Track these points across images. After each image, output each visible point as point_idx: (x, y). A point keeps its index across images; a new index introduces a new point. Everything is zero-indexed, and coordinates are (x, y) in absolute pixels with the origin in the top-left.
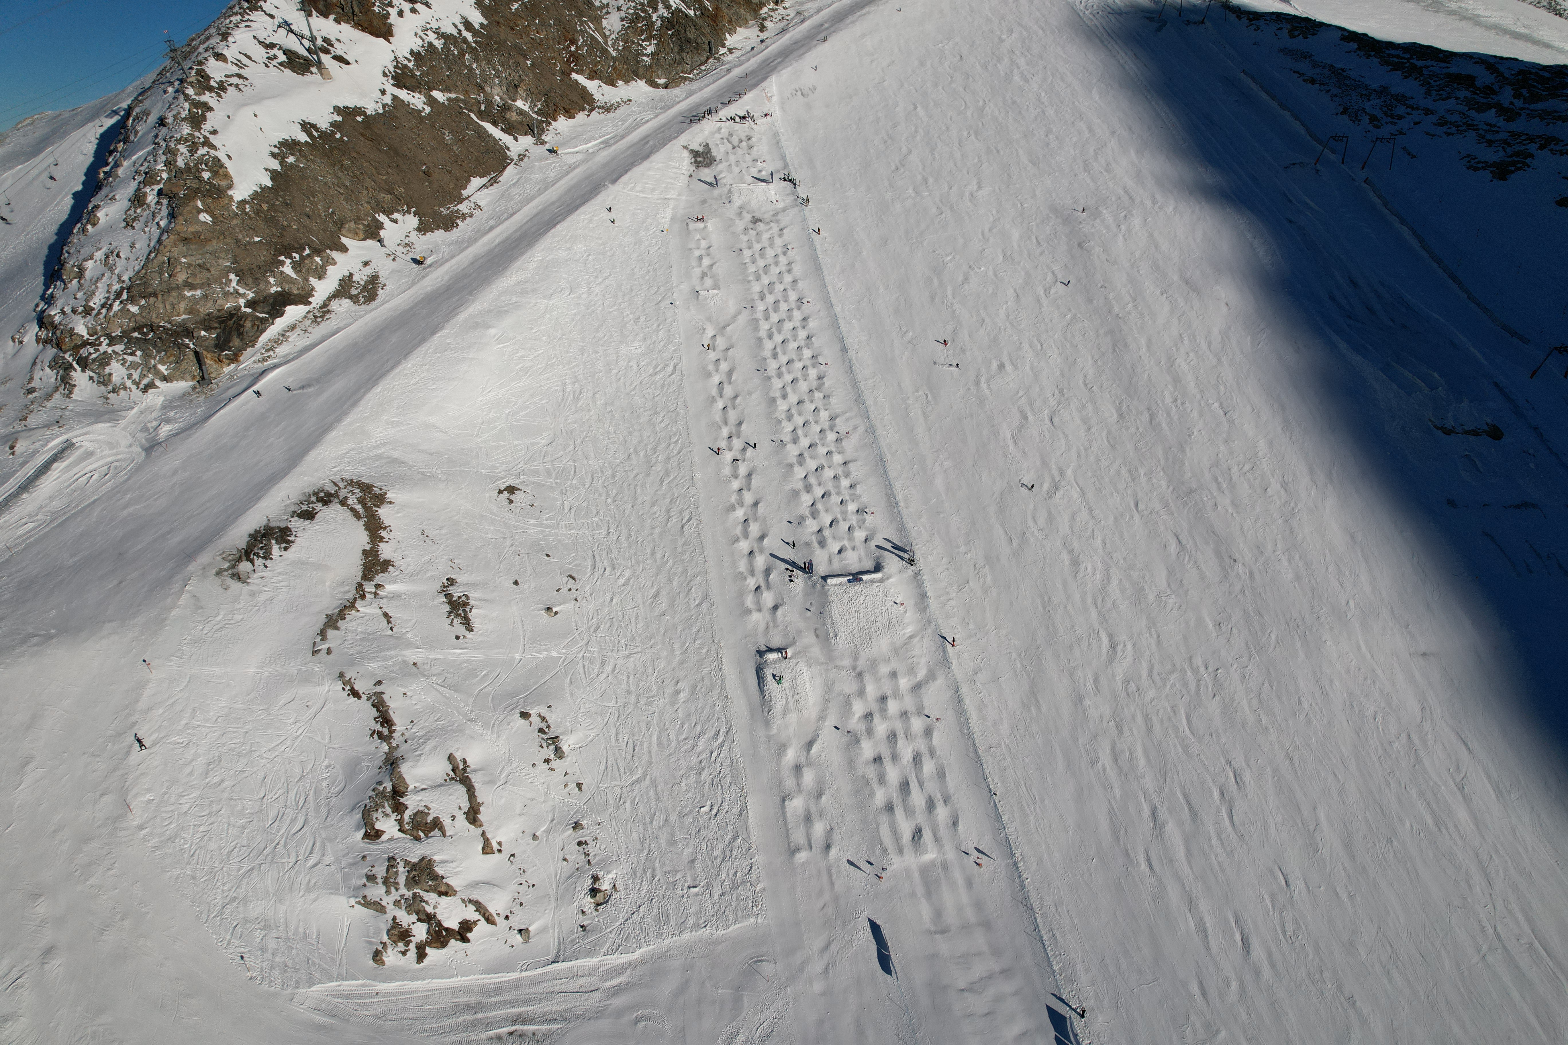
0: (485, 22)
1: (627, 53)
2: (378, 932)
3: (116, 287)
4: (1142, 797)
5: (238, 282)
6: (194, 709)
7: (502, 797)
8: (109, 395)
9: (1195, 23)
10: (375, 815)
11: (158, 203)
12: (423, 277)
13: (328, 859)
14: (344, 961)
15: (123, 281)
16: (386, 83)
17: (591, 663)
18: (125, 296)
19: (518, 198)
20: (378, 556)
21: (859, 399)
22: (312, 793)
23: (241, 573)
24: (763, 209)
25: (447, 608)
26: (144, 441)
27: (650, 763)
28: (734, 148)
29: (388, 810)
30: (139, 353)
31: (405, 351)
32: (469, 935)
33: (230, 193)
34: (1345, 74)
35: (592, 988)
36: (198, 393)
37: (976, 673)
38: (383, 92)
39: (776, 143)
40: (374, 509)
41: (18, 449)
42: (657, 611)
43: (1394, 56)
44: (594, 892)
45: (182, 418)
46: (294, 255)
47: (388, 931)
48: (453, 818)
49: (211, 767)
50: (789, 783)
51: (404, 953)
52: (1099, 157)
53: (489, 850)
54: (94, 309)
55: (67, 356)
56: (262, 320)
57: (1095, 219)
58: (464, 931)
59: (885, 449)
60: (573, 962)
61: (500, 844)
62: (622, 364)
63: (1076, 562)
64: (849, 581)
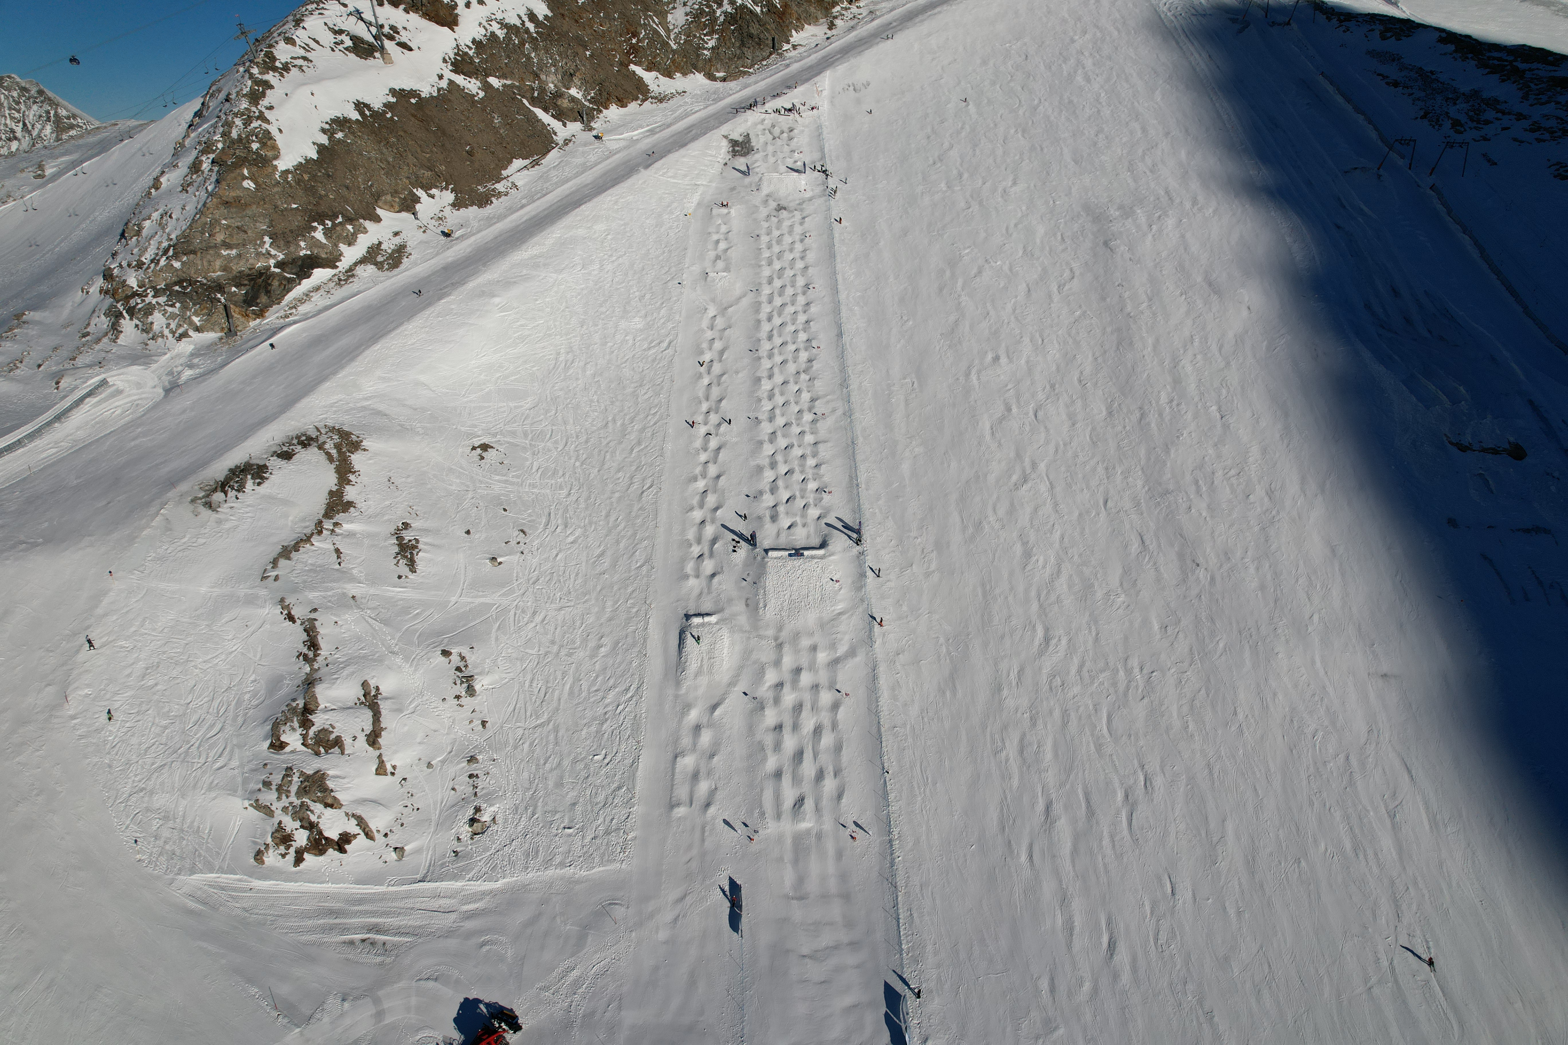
0: (550, 14)
1: (688, 47)
2: (263, 835)
3: (165, 244)
4: (1039, 790)
5: (271, 244)
6: (144, 620)
7: (405, 725)
8: (149, 342)
9: (1279, 24)
10: (283, 728)
11: (211, 170)
12: (448, 248)
13: (235, 763)
14: (228, 856)
15: (171, 239)
16: (444, 68)
17: (523, 612)
18: (171, 253)
19: (555, 180)
20: (343, 497)
21: (844, 383)
22: (233, 703)
23: (213, 502)
24: (790, 198)
25: (396, 549)
26: (167, 383)
27: (557, 709)
28: (774, 139)
29: (296, 724)
30: (178, 305)
31: (410, 314)
32: (347, 847)
33: (275, 163)
34: (1434, 77)
35: (450, 910)
36: (223, 343)
37: (899, 654)
38: (441, 77)
39: (818, 134)
40: (348, 454)
41: (62, 384)
42: (598, 570)
43: (1494, 58)
44: (473, 821)
45: (204, 364)
46: (327, 222)
47: (273, 833)
48: (355, 738)
49: (149, 671)
50: (686, 741)
51: (283, 856)
52: (1146, 157)
53: (382, 771)
54: (145, 264)
55: (119, 305)
56: (290, 281)
57: (1127, 218)
58: (343, 842)
59: (859, 433)
60: (438, 884)
61: (394, 767)
62: (619, 337)
63: (1028, 554)
64: (790, 555)
